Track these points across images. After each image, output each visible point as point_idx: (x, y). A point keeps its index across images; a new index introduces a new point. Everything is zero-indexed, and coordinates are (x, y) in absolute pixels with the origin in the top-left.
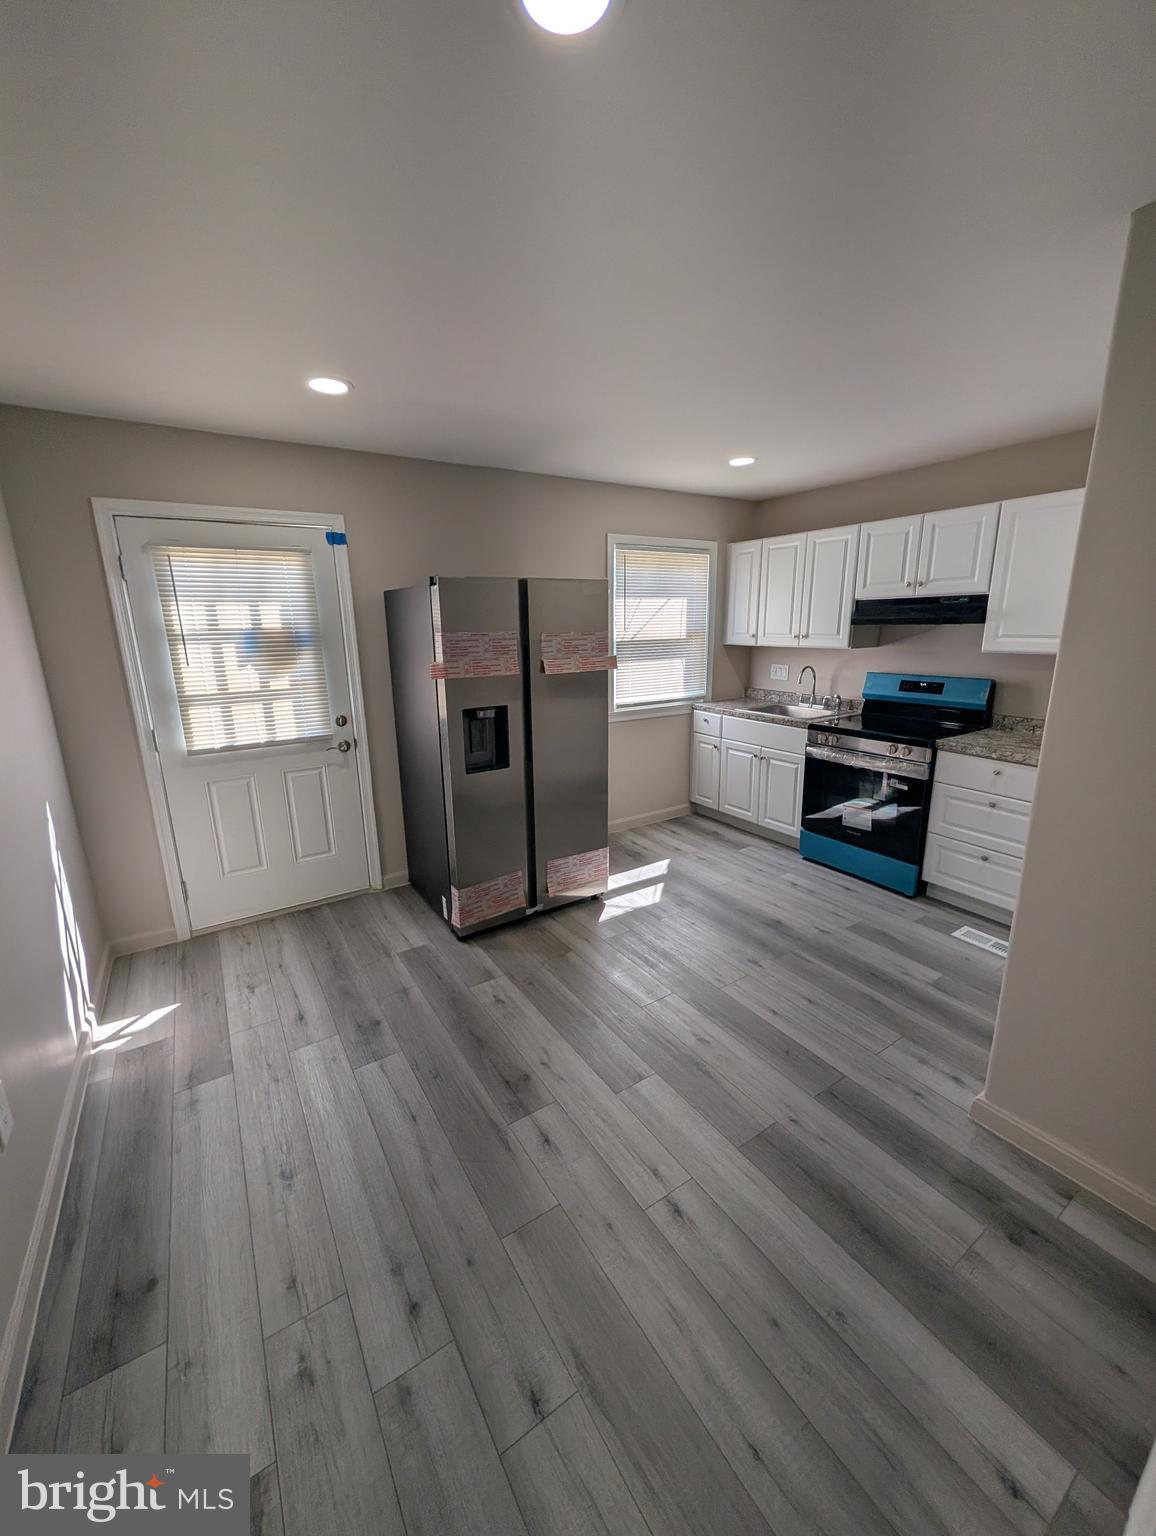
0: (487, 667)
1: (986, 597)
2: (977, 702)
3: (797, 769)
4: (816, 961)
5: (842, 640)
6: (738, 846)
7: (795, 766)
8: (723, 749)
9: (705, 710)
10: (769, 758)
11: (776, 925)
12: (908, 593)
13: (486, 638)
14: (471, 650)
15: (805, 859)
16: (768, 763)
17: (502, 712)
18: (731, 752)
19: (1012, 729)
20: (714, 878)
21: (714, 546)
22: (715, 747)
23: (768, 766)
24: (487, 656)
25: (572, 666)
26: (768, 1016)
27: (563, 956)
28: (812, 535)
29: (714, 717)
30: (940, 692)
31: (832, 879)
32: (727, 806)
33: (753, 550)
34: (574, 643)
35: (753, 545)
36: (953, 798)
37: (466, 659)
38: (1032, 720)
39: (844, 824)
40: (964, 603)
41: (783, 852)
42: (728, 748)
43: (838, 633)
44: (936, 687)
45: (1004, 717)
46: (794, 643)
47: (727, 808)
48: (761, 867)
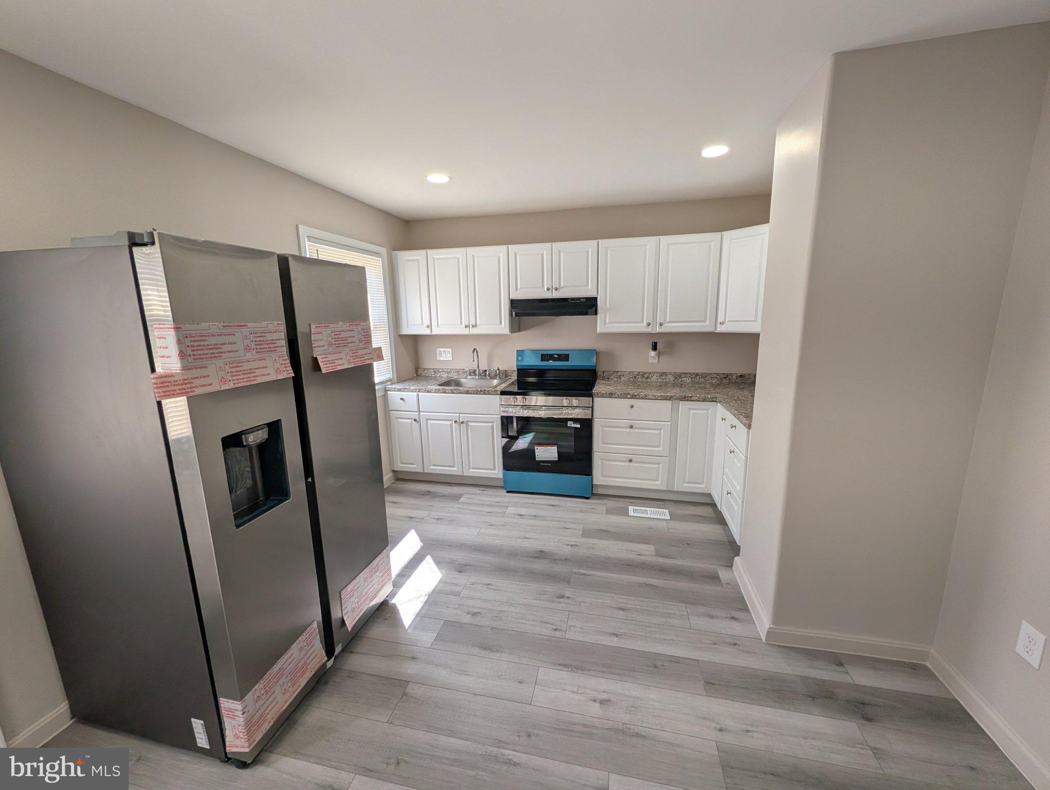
0: (251, 371)
1: (596, 299)
2: (591, 364)
3: (492, 427)
4: (592, 572)
5: (504, 327)
6: (456, 498)
7: (491, 424)
8: (423, 422)
9: (399, 390)
10: (467, 422)
11: (541, 555)
12: (548, 295)
13: (245, 331)
14: (225, 348)
15: (508, 492)
16: (467, 425)
17: (274, 428)
18: (430, 422)
19: (608, 379)
20: (467, 533)
21: (383, 251)
22: (415, 420)
23: (467, 429)
24: (249, 356)
25: (344, 362)
26: (614, 642)
27: (405, 694)
28: (471, 250)
29: (410, 396)
30: (567, 360)
31: (528, 501)
32: (432, 467)
33: (419, 258)
34: (343, 335)
35: (418, 255)
36: (607, 427)
37: (220, 363)
38: (618, 372)
39: (537, 459)
40: (584, 302)
41: (490, 491)
42: (427, 419)
43: (501, 323)
44: (564, 357)
45: (603, 372)
46: (466, 332)
47: (432, 469)
48: (489, 510)
